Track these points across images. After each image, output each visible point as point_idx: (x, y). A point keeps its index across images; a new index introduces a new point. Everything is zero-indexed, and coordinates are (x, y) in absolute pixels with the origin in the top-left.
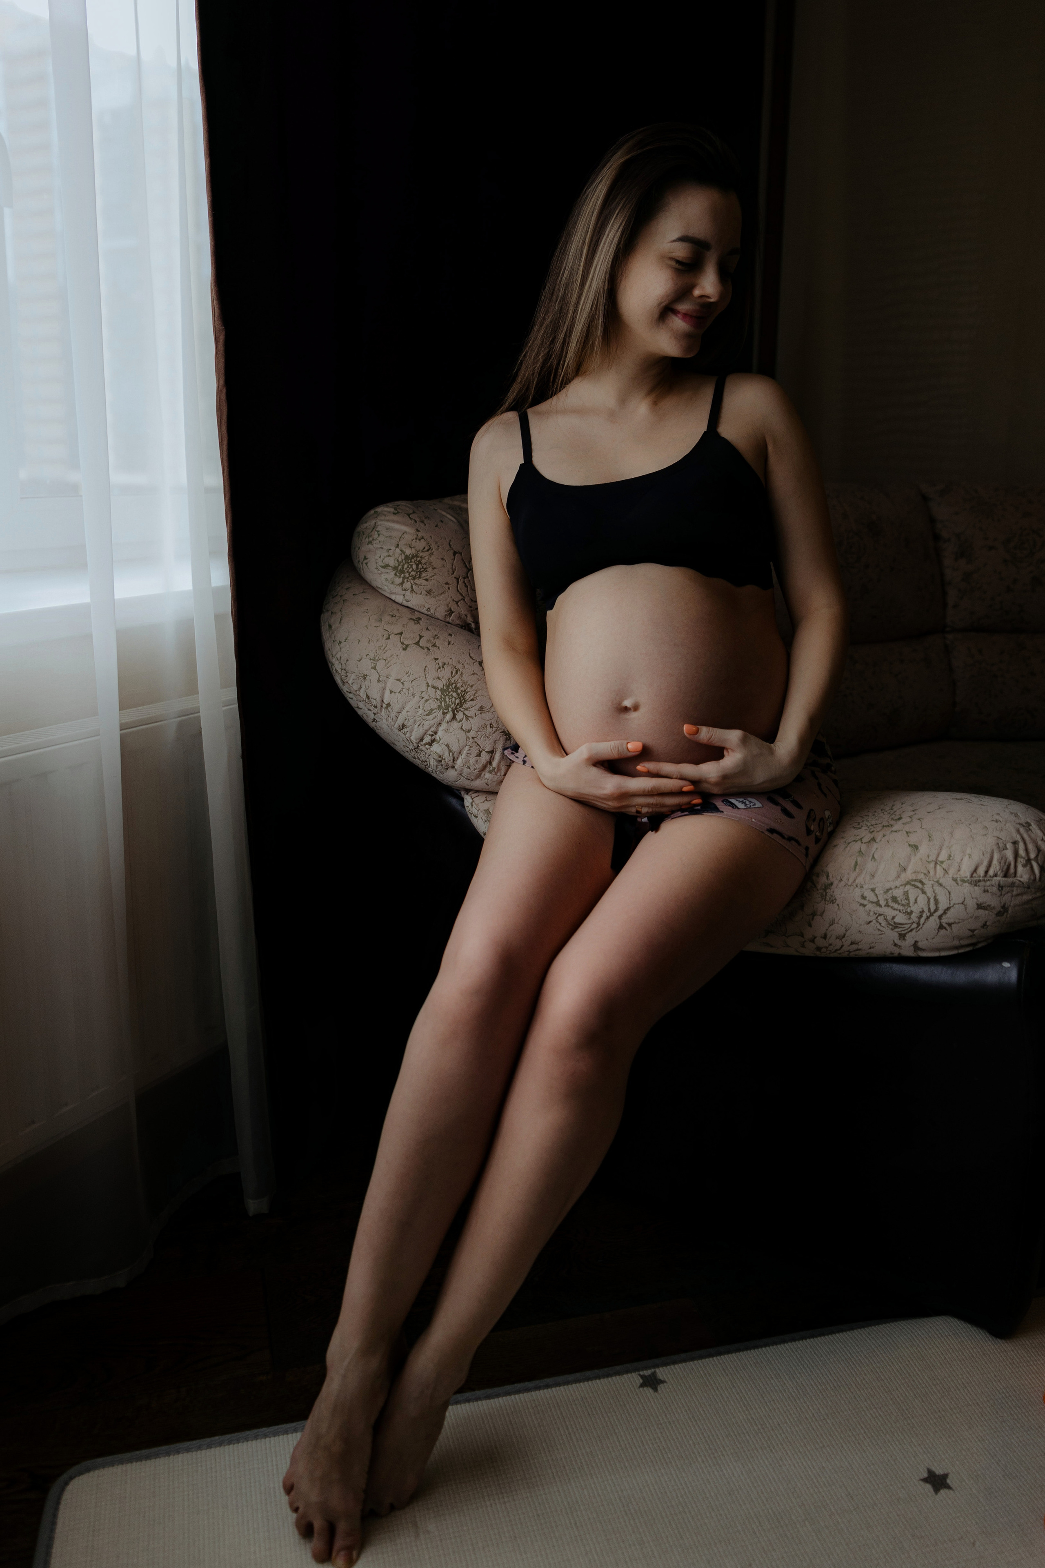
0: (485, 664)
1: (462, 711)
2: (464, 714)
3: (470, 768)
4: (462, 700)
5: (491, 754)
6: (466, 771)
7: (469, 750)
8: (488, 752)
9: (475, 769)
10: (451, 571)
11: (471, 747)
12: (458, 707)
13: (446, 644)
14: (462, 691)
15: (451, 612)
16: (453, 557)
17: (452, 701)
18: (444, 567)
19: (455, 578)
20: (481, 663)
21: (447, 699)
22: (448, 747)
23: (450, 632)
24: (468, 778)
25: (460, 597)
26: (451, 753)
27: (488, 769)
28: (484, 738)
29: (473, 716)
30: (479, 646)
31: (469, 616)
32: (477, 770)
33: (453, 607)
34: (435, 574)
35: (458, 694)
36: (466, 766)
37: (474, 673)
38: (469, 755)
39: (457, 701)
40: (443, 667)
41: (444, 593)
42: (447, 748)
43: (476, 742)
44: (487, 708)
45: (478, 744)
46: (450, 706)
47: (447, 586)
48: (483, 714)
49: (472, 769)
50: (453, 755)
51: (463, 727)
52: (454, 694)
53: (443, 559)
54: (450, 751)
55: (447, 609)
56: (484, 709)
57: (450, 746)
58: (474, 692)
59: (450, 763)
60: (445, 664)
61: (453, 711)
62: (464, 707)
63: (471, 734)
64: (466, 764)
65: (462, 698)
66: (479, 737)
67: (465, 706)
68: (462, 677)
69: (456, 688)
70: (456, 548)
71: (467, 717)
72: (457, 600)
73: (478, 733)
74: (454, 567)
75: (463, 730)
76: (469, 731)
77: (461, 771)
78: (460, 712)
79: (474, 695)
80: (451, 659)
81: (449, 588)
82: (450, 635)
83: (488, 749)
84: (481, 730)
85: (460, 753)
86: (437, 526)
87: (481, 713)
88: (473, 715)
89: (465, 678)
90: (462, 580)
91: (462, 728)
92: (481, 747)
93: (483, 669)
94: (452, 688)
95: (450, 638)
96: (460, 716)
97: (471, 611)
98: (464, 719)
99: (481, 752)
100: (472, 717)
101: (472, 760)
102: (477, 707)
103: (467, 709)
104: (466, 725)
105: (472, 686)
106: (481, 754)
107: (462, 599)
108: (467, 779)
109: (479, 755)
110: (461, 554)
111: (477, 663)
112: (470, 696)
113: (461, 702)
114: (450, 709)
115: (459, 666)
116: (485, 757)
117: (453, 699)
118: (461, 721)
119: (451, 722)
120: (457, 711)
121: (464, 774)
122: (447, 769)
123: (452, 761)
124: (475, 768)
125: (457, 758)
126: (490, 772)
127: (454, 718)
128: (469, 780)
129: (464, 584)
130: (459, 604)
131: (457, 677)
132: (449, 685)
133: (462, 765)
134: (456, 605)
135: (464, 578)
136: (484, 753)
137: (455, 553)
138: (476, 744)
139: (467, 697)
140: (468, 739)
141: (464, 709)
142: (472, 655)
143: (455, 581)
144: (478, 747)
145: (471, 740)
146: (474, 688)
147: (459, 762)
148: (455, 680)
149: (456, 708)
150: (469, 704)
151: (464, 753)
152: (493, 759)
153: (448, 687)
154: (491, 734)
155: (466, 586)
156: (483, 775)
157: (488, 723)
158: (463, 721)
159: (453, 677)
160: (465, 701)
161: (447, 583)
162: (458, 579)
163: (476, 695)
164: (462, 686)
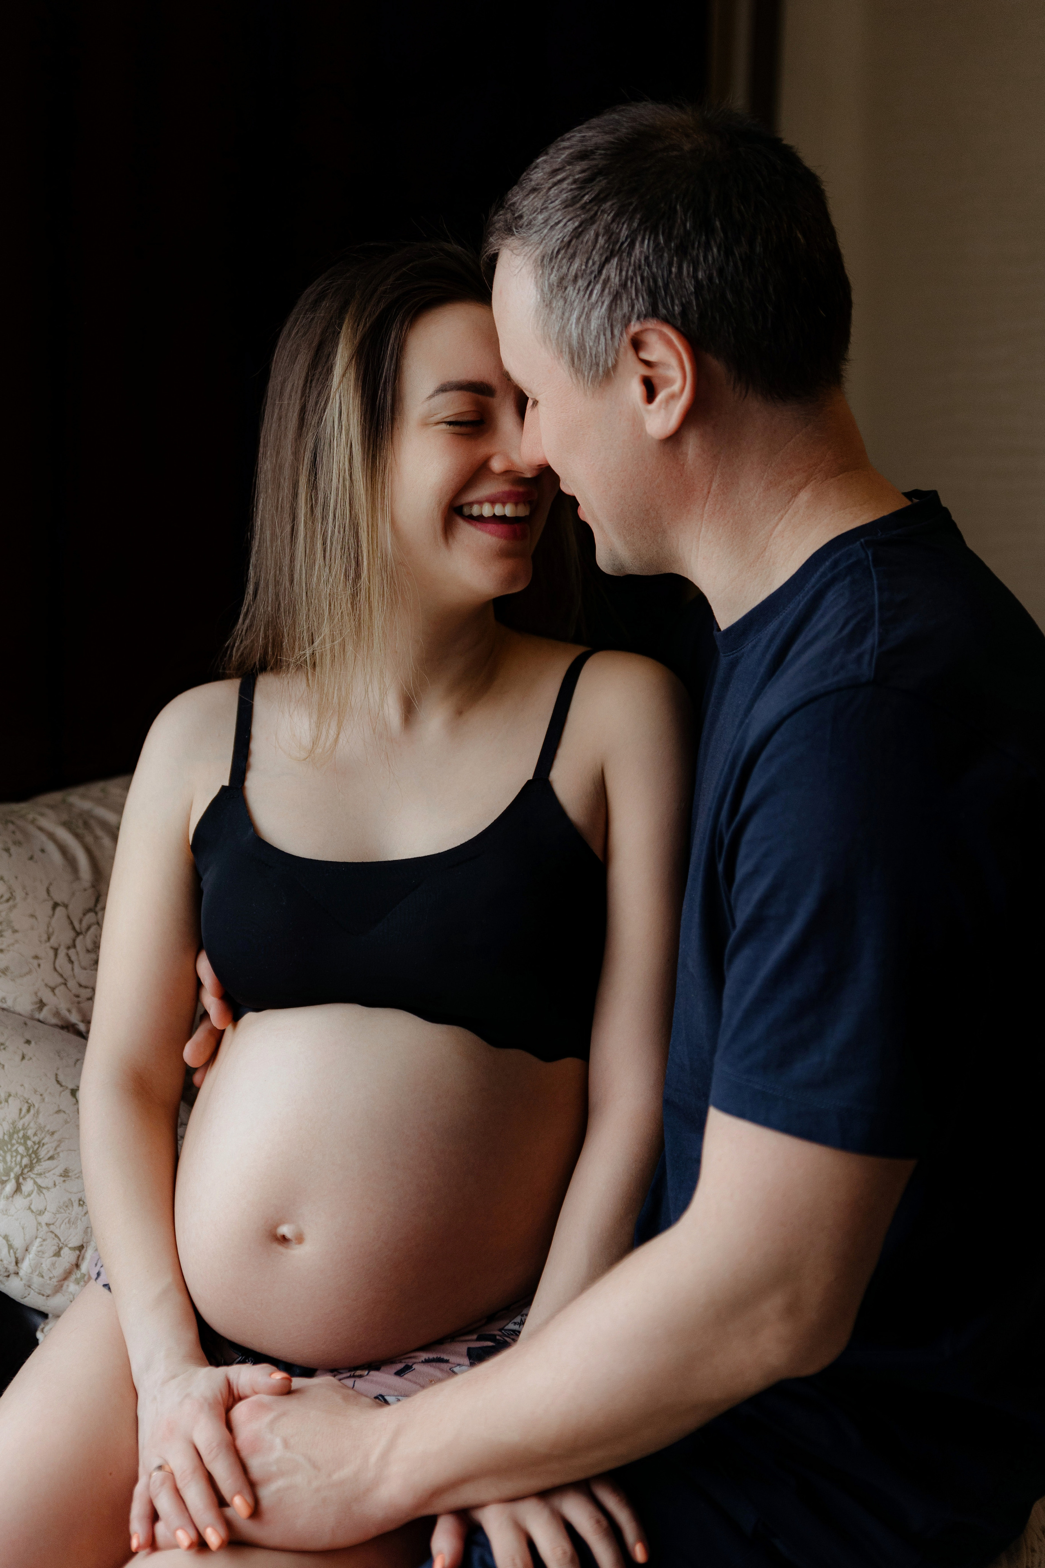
0: (81, 1095)
1: (32, 1178)
2: (35, 1183)
3: (42, 1277)
4: (34, 1159)
5: (78, 1252)
6: (36, 1281)
7: (41, 1245)
8: (73, 1249)
9: (50, 1278)
10: (45, 937)
11: (44, 1240)
12: (26, 1171)
13: (18, 1058)
14: (34, 1143)
15: (41, 1004)
16: (50, 912)
17: (15, 1161)
18: (32, 928)
19: (52, 948)
20: (74, 1092)
21: (8, 1158)
22: (7, 1241)
23: (28, 1037)
24: (42, 1292)
25: (60, 980)
26: (11, 1251)
27: (73, 1277)
28: (68, 1225)
29: (49, 1186)
30: (78, 1060)
31: (74, 1012)
32: (55, 1280)
33: (47, 996)
34: (17, 941)
35: (27, 1149)
36: (37, 1273)
37: (60, 1110)
38: (40, 1253)
39: (25, 1161)
40: (7, 1101)
41: (30, 972)
42: (4, 1242)
43: (52, 1232)
44: (76, 1172)
45: (56, 1236)
46: (11, 1169)
47: (35, 962)
48: (67, 1182)
49: (47, 1278)
50: (15, 1253)
51: (33, 1207)
52: (21, 1149)
53: (32, 916)
54: (10, 1247)
55: (35, 999)
56: (70, 1174)
57: (11, 1239)
58: (54, 1145)
59: (12, 1268)
60: (10, 1095)
61: (17, 1179)
62: (36, 1171)
63: (46, 1218)
64: (36, 1267)
65: (33, 1156)
66: (57, 1224)
67: (38, 1169)
68: (37, 1117)
69: (26, 1138)
70: (60, 896)
71: (40, 1188)
72: (52, 984)
73: (58, 1216)
74: (51, 930)
75: (32, 1211)
76: (41, 1213)
77: (29, 1281)
78: (28, 1180)
79: (55, 1149)
80: (22, 1085)
81: (39, 965)
82: (28, 1042)
83: (75, 1242)
84: (63, 1211)
85: (27, 1250)
86: (31, 858)
87: (64, 1181)
88: (51, 1184)
89: (41, 1120)
90: (65, 951)
91: (30, 1208)
92: (62, 1240)
93: (77, 1101)
94: (19, 1138)
95: (26, 1049)
96: (28, 1186)
97: (79, 1003)
98: (35, 1192)
99: (60, 1249)
100: (48, 1188)
101: (46, 1263)
102: (59, 1170)
103: (40, 1174)
104: (37, 1202)
105: (53, 1133)
106: (62, 1252)
107: (63, 983)
108: (39, 1294)
109: (58, 1254)
110: (66, 906)
111: (68, 1093)
112: (48, 1152)
113: (31, 1161)
114: (12, 1175)
115: (35, 1099)
116: (68, 1256)
117: (19, 1158)
118: (29, 1195)
119: (12, 1197)
120: (24, 1179)
121: (34, 1286)
122: (8, 1276)
123: (14, 1263)
124: (52, 1275)
125: (23, 1259)
126: (77, 1282)
127: (18, 1189)
128: (43, 1295)
129: (66, 959)
130: (57, 991)
131: (28, 1117)
132: (14, 1133)
133: (29, 1271)
134: (51, 994)
135: (68, 948)
136: (65, 1252)
137: (55, 905)
138: (53, 1236)
139: (43, 1153)
140: (39, 1227)
141: (37, 1174)
142: (61, 1078)
143: (51, 953)
144: (57, 1240)
145: (45, 1228)
146: (56, 1136)
147: (25, 1267)
148: (24, 1125)
149: (22, 1174)
150: (46, 1165)
151: (34, 1249)
152: (83, 1259)
153: (11, 1136)
154: (80, 1217)
155: (71, 961)
156: (64, 1287)
157: (75, 1198)
158: (33, 1196)
159: (21, 1118)
160: (39, 1160)
161: (36, 957)
162: (56, 950)
163: (59, 1150)
164: (35, 1134)
